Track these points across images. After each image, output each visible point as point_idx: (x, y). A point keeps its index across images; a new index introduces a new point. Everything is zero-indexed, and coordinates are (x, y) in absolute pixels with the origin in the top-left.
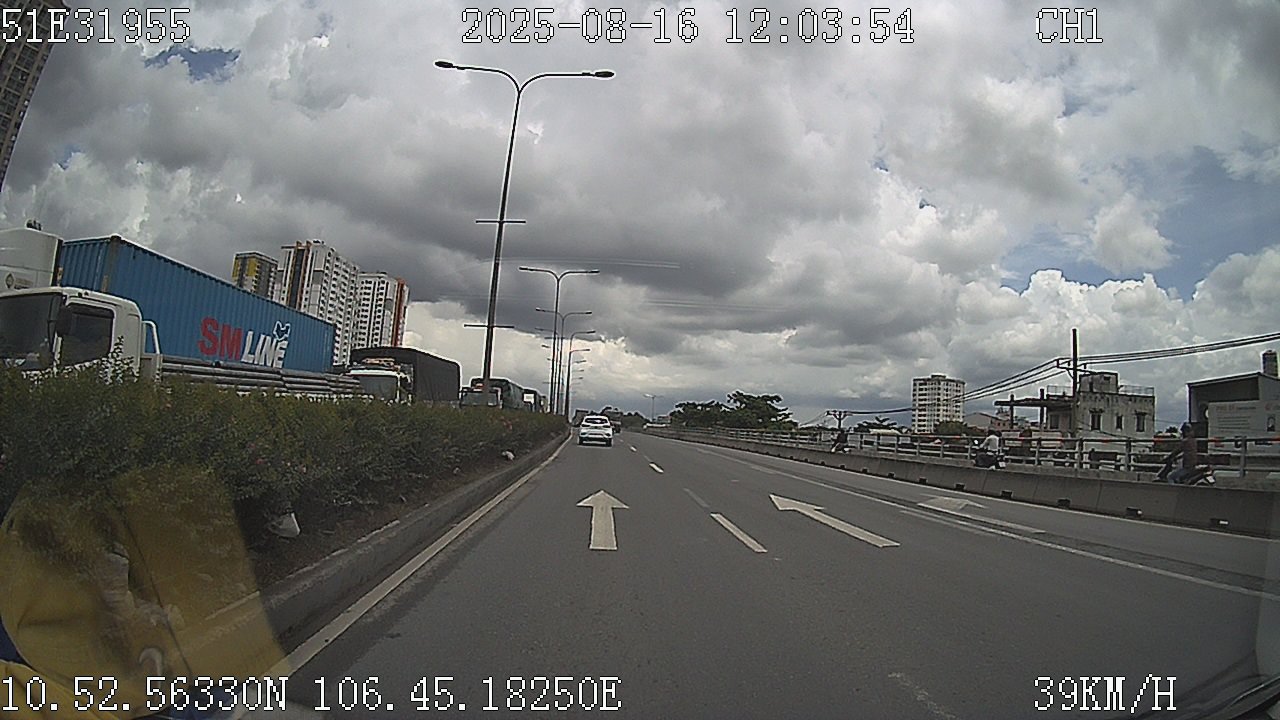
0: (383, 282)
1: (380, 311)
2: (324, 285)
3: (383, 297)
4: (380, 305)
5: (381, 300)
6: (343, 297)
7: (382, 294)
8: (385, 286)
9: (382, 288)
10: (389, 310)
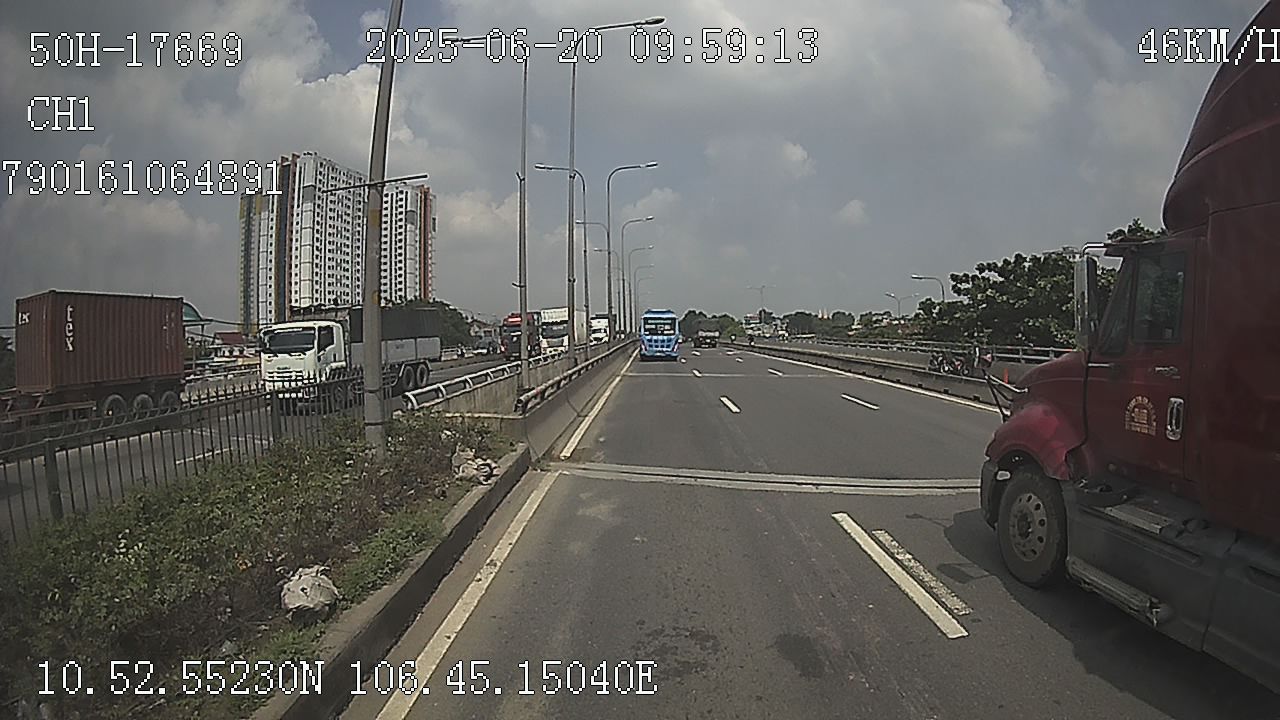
0: (402, 192)
1: (401, 227)
2: (318, 202)
3: (403, 210)
4: (401, 220)
5: (401, 213)
6: (349, 215)
7: (401, 206)
8: (403, 196)
9: (401, 200)
10: (412, 224)
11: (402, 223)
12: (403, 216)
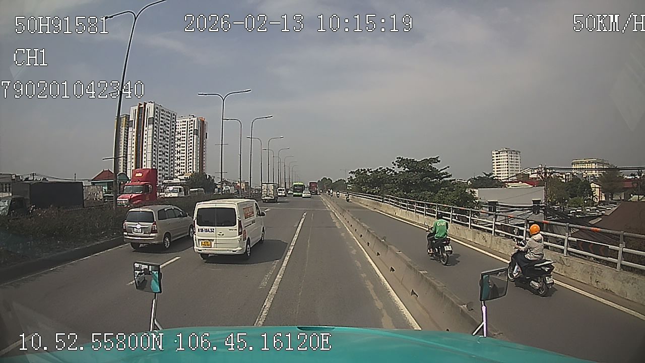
3: (193, 129)
8: (193, 122)
10: (197, 135)
11: (192, 135)
12: (192, 132)
